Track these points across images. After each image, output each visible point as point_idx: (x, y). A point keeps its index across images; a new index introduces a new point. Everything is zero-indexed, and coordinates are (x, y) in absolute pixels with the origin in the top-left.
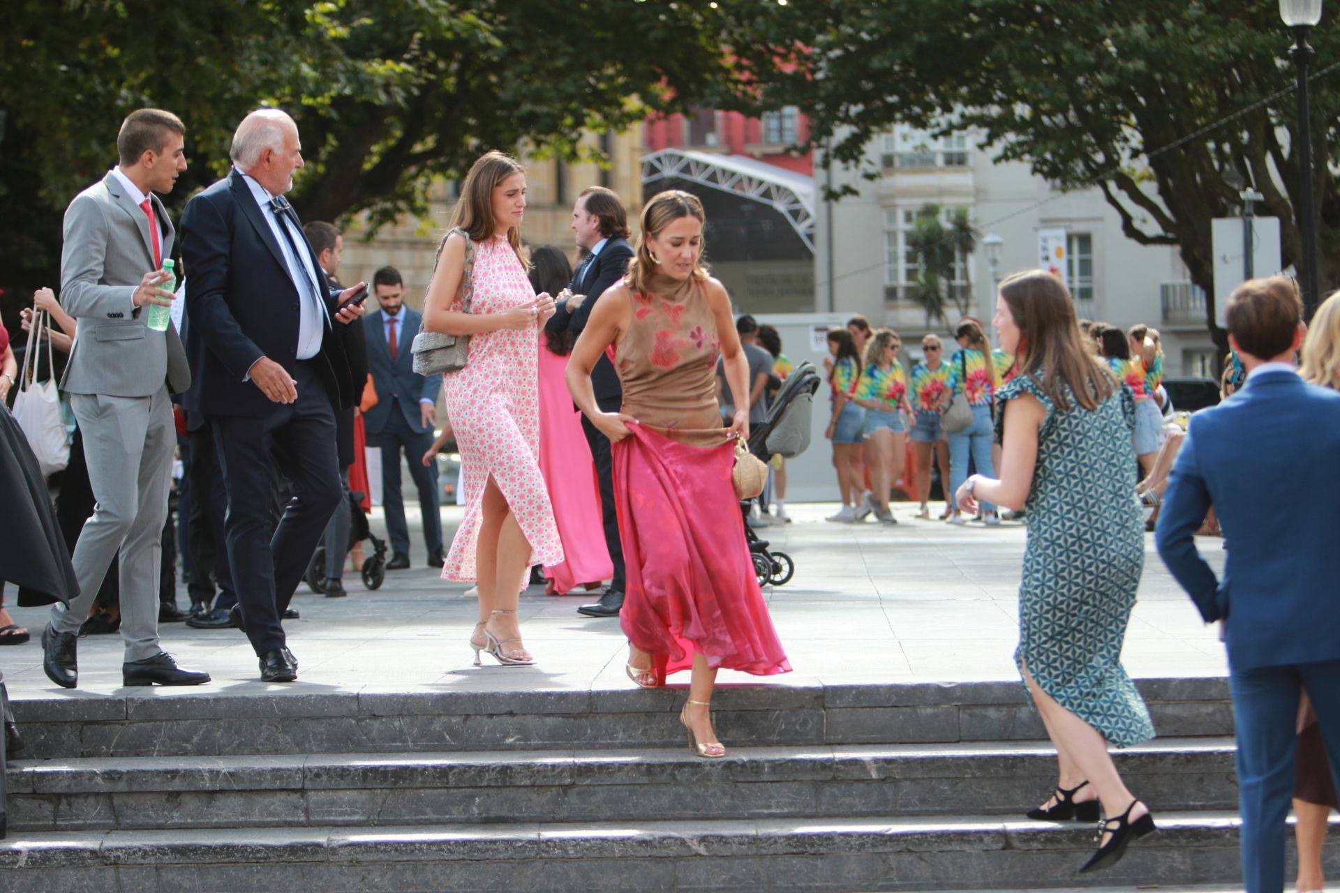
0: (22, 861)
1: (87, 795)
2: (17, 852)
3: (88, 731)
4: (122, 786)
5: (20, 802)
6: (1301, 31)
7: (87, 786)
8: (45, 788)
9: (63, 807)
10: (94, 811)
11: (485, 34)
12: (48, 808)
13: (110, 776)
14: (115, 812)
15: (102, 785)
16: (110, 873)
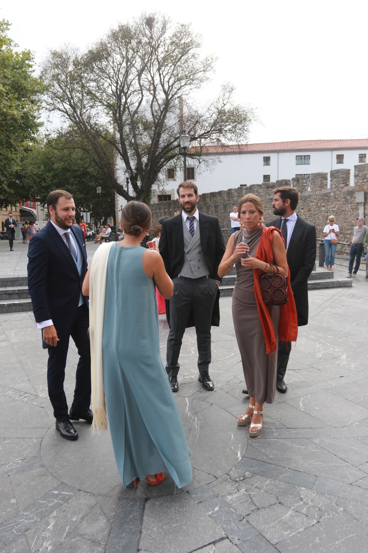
0: (6, 306)
1: (14, 294)
2: (5, 304)
3: (13, 282)
4: (21, 292)
5: (3, 295)
6: (99, 193)
7: (15, 292)
8: (8, 293)
9: (11, 295)
10: (16, 296)
11: (12, 192)
12: (8, 296)
13: (18, 290)
14: (19, 296)
15: (18, 292)
16: (21, 307)
